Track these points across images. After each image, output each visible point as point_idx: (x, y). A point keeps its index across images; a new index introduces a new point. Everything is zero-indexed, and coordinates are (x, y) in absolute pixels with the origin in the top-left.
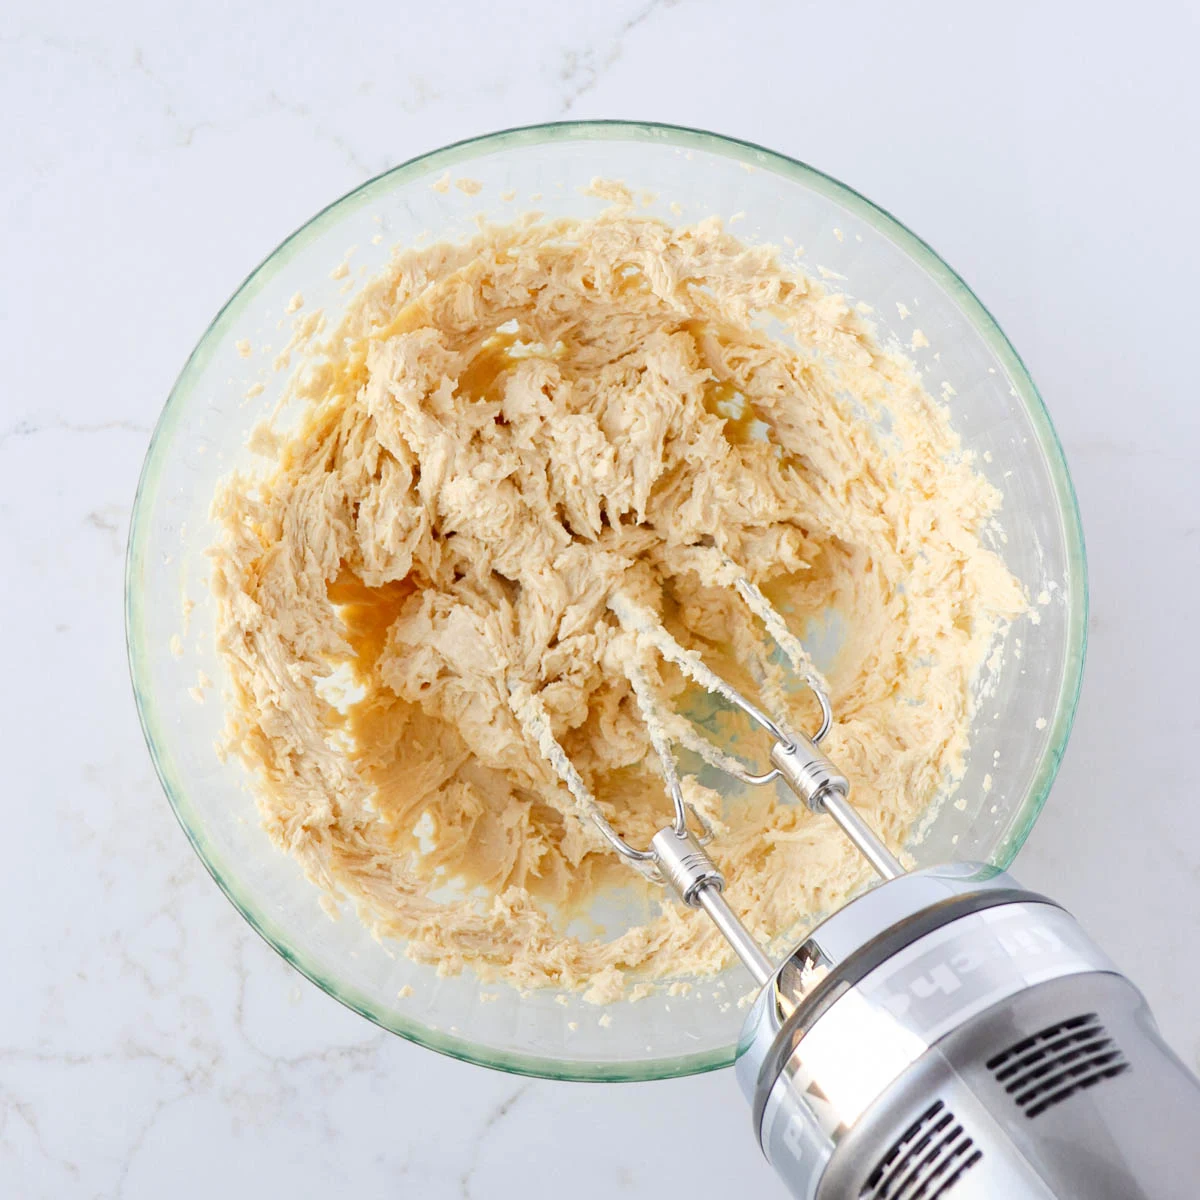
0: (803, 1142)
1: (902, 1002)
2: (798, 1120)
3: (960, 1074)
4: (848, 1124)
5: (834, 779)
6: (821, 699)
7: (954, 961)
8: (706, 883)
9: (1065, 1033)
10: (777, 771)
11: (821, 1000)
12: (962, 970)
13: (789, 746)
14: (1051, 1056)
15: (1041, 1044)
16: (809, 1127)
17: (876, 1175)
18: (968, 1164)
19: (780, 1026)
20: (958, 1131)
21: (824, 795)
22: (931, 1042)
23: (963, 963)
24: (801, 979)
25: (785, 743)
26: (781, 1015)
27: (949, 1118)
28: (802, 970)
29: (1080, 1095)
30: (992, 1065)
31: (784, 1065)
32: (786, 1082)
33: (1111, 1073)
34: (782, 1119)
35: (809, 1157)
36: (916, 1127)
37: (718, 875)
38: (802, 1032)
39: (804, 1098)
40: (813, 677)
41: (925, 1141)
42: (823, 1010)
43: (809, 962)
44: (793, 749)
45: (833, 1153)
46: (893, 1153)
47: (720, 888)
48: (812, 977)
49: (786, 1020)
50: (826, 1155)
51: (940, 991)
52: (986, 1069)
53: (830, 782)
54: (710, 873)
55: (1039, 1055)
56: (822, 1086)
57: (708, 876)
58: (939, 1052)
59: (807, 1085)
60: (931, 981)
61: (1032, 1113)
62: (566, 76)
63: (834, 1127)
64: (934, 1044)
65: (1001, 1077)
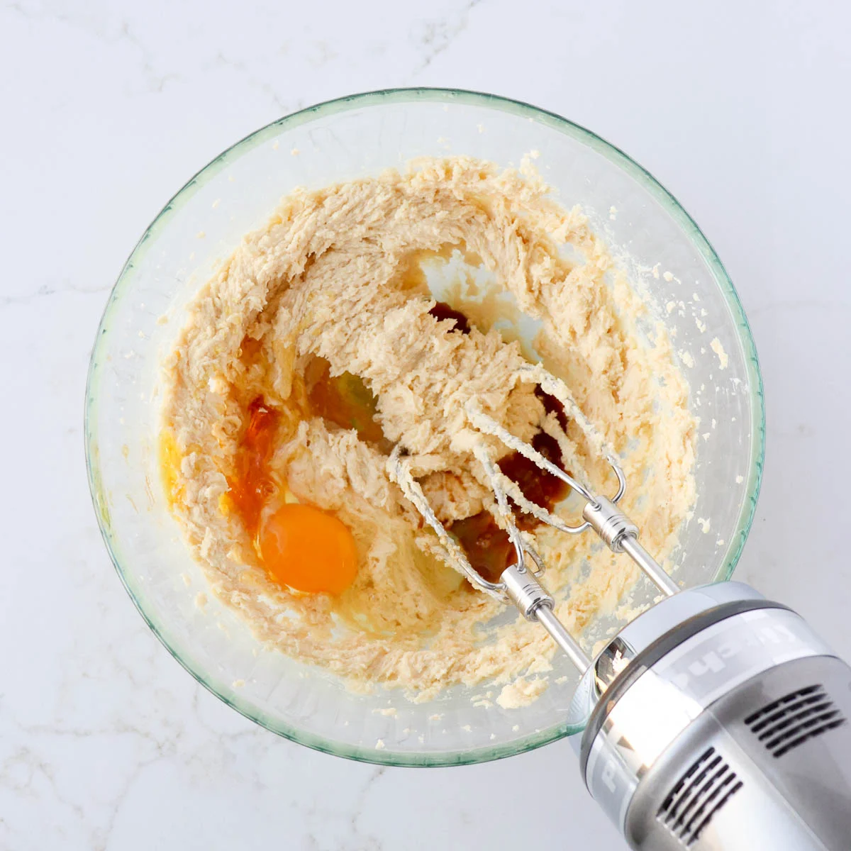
0: (616, 780)
1: (683, 679)
2: (612, 764)
3: (726, 728)
4: (648, 765)
5: (629, 528)
6: (618, 472)
7: (720, 649)
8: (541, 603)
9: (800, 698)
10: (588, 523)
11: (627, 679)
12: (725, 656)
13: (596, 506)
14: (790, 715)
15: (783, 706)
16: (620, 768)
17: (668, 801)
18: (733, 791)
19: (598, 698)
20: (726, 768)
21: (622, 539)
22: (705, 707)
23: (726, 651)
24: (612, 666)
25: (593, 503)
26: (599, 691)
27: (719, 759)
28: (613, 659)
29: (812, 741)
30: (748, 721)
31: (601, 725)
32: (602, 737)
33: (832, 725)
34: (601, 763)
35: (621, 789)
36: (695, 767)
37: (549, 598)
38: (614, 702)
39: (616, 749)
40: (612, 457)
41: (703, 775)
42: (628, 686)
43: (618, 654)
44: (599, 508)
45: (638, 785)
46: (680, 785)
47: (551, 606)
48: (619, 664)
49: (602, 694)
50: (632, 787)
51: (710, 670)
52: (743, 723)
53: (626, 530)
54: (543, 597)
55: (782, 714)
56: (629, 739)
57: (542, 599)
58: (711, 714)
59: (617, 739)
60: (704, 664)
61: (778, 754)
62: (427, 41)
63: (638, 768)
64: (707, 707)
65: (755, 729)
